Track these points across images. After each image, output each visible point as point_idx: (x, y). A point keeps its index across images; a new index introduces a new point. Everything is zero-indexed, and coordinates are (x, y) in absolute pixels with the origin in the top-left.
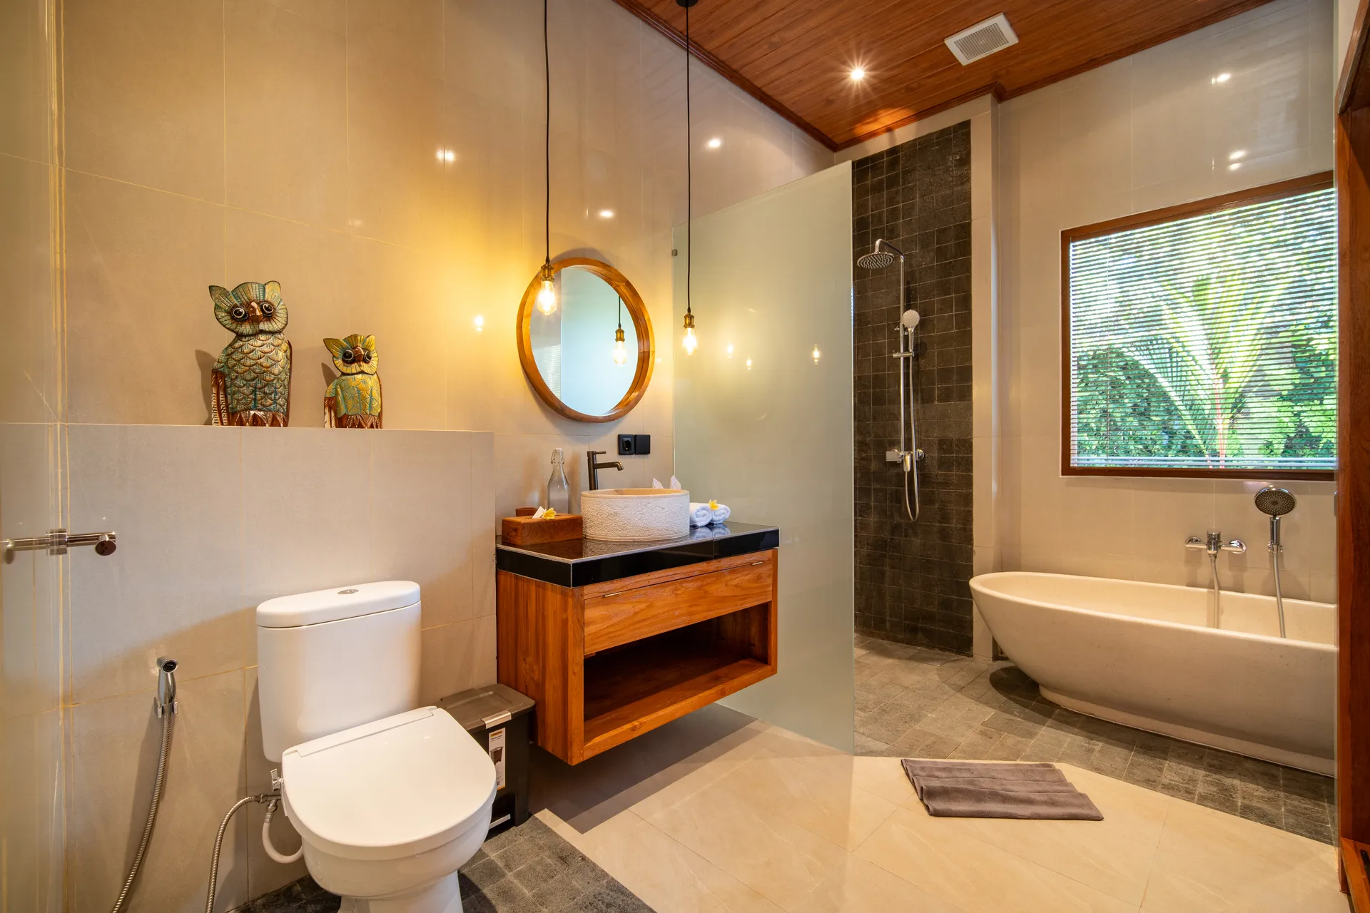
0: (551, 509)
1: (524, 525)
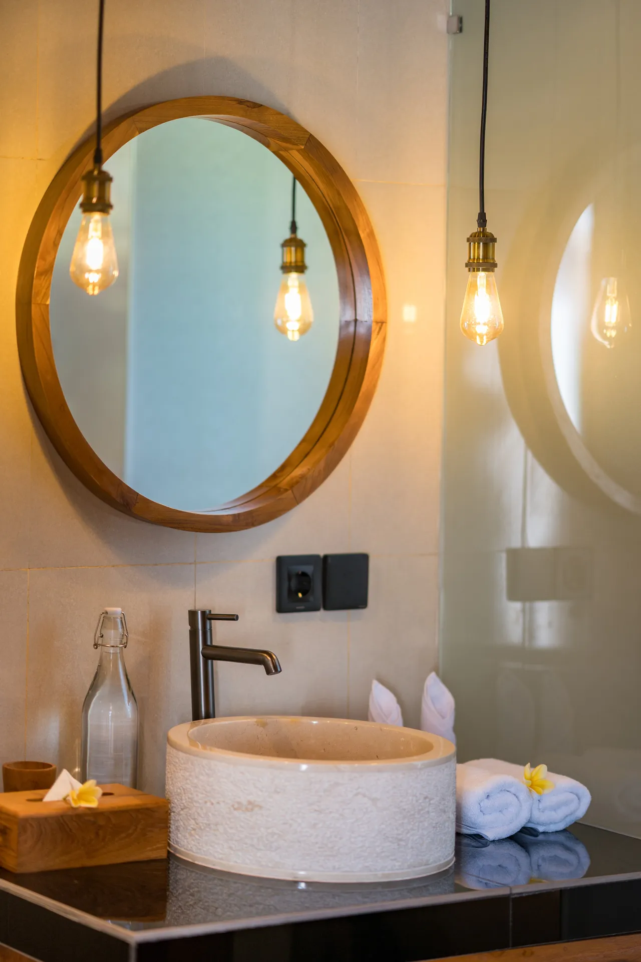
0: (91, 783)
1: (25, 823)
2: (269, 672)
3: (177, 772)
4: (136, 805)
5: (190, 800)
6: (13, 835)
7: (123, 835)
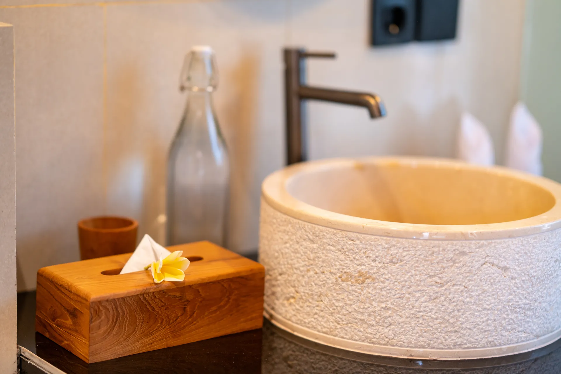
2: (373, 116)
3: (276, 234)
4: (228, 275)
5: (289, 266)
6: (85, 318)
7: (214, 308)
